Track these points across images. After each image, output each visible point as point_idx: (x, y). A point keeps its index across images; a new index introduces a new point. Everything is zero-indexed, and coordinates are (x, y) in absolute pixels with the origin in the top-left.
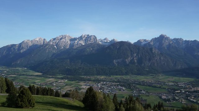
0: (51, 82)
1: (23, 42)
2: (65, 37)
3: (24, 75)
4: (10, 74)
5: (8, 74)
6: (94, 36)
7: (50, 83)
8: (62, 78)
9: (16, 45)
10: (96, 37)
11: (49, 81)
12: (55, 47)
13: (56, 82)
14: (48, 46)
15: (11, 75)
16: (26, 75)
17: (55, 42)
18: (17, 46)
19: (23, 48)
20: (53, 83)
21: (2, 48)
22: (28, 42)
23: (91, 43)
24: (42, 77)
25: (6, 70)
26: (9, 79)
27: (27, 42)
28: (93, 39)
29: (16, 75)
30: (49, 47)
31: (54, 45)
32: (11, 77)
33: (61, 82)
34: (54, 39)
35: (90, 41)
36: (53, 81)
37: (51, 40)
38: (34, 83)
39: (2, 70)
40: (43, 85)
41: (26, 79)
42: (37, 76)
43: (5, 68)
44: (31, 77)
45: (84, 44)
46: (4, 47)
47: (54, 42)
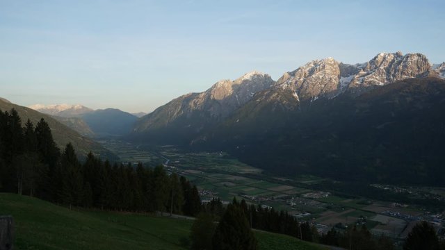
0: (284, 195)
1: (214, 86)
2: (324, 67)
3: (216, 171)
4: (188, 168)
5: (182, 168)
6: (419, 55)
7: (282, 198)
8: (315, 188)
9: (199, 94)
10: (425, 60)
11: (281, 193)
12: (296, 95)
13: (298, 195)
14: (276, 94)
15: (189, 171)
16: (223, 172)
17: (294, 81)
18: (201, 96)
20: (289, 198)
21: (170, 103)
22: (226, 85)
23: (405, 81)
24: (260, 180)
25: (179, 158)
26: (188, 179)
27: (223, 87)
28: (415, 67)
29: (199, 170)
30: (277, 96)
31: (291, 92)
32: (191, 175)
33: (312, 199)
34: (293, 74)
35: (403, 73)
36: (289, 192)
37: (283, 77)
38: (241, 194)
39: (172, 157)
40: (263, 202)
41: (223, 183)
42: (247, 175)
43: (177, 152)
44: (233, 178)
45: (381, 84)
46: (174, 100)
47: (291, 84)
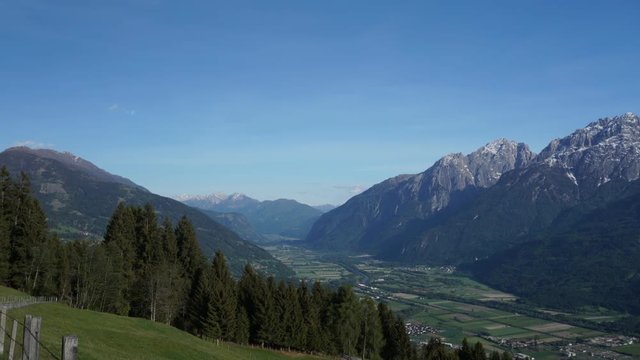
0: (557, 339)
1: (437, 164)
2: (619, 129)
3: (442, 297)
4: (396, 291)
5: (388, 290)
7: (551, 344)
8: (609, 329)
9: (414, 176)
11: (548, 334)
12: (571, 176)
13: (579, 341)
14: (538, 174)
15: (398, 295)
16: (452, 299)
17: (568, 153)
18: (417, 179)
19: (437, 188)
20: (564, 343)
21: (370, 190)
22: (456, 161)
24: (513, 312)
25: (384, 274)
26: (394, 308)
27: (451, 165)
29: (415, 294)
30: (540, 178)
31: (564, 171)
32: (400, 300)
33: (603, 347)
34: (565, 142)
36: (564, 335)
37: (548, 148)
38: (483, 334)
39: (372, 274)
40: (518, 349)
41: (452, 316)
42: (493, 305)
43: (381, 266)
44: (468, 308)
46: (375, 187)
47: (562, 157)
